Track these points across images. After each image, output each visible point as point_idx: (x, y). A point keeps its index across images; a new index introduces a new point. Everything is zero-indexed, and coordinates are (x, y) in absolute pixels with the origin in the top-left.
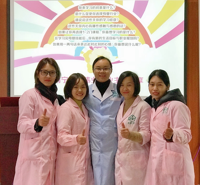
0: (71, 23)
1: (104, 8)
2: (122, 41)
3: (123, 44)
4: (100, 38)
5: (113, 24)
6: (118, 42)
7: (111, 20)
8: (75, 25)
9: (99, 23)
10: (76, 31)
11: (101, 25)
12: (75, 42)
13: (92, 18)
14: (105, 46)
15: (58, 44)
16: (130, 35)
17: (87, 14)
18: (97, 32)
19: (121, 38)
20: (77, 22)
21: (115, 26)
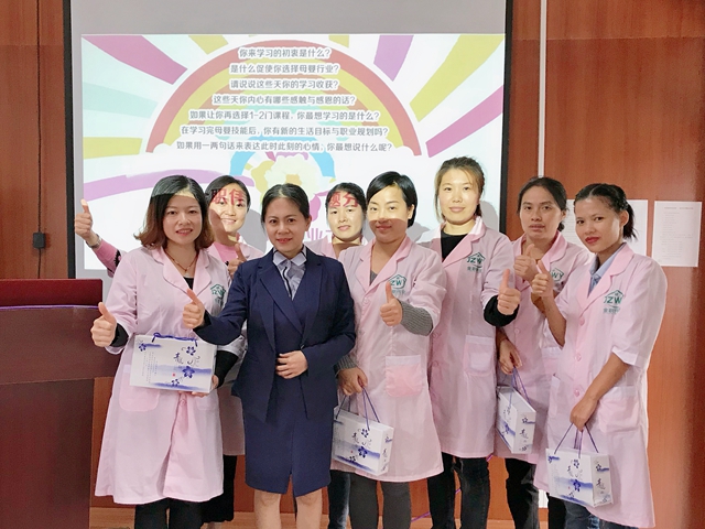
0: (221, 92)
1: (303, 54)
2: (346, 139)
3: (348, 146)
4: (292, 130)
5: (325, 96)
6: (336, 142)
7: (320, 84)
8: (231, 96)
9: (289, 92)
10: (232, 111)
11: (296, 98)
12: (230, 141)
13: (274, 81)
14: (304, 150)
15: (189, 145)
16: (365, 124)
17: (260, 68)
18: (286, 116)
19: (343, 131)
20: (235, 89)
21: (328, 99)
